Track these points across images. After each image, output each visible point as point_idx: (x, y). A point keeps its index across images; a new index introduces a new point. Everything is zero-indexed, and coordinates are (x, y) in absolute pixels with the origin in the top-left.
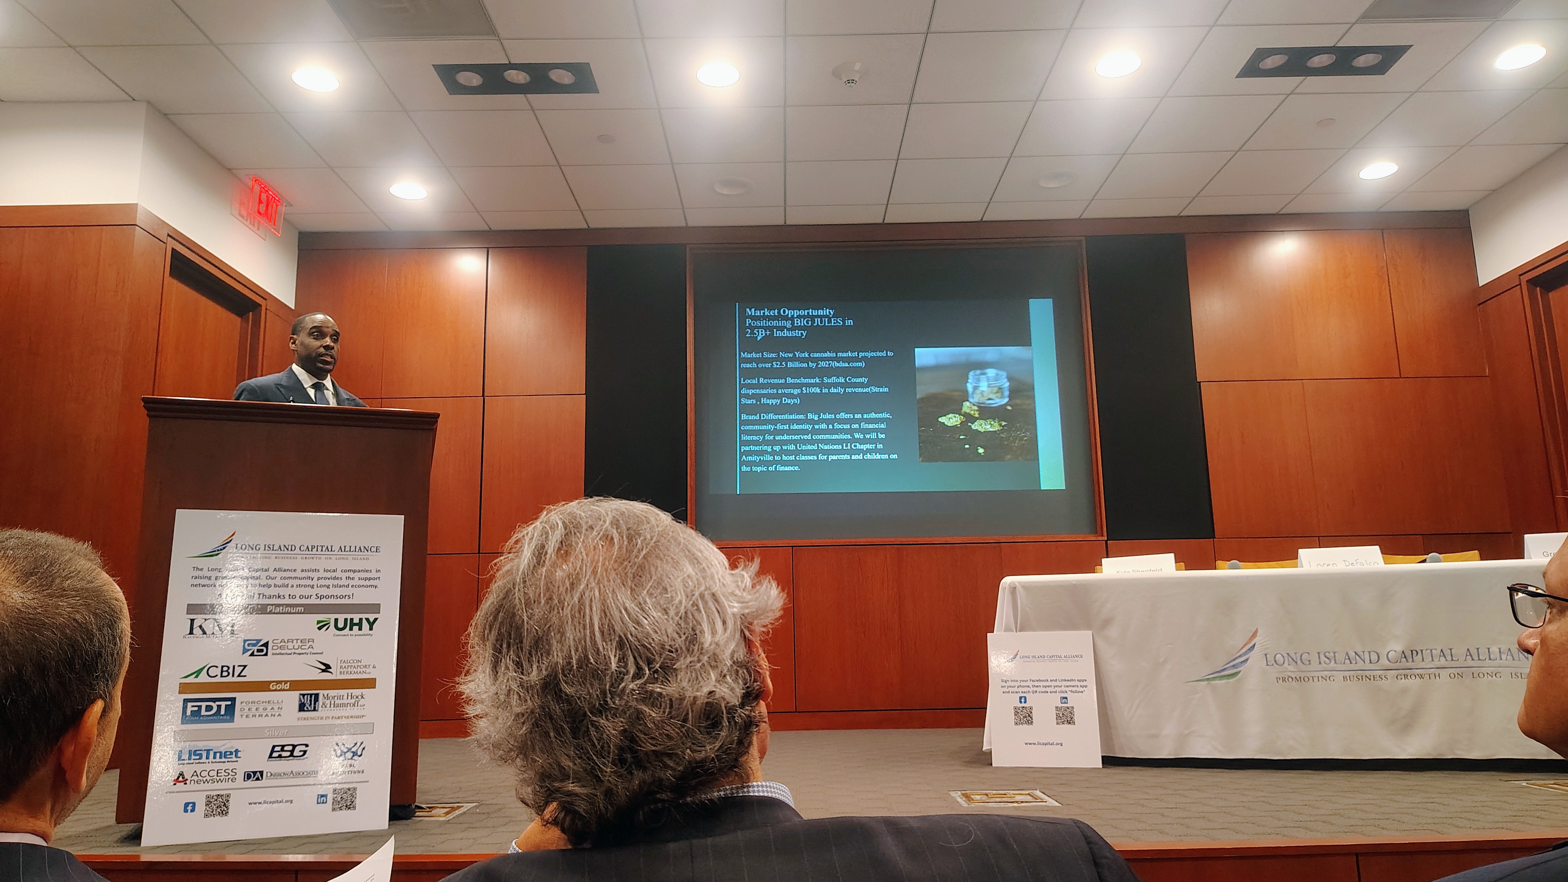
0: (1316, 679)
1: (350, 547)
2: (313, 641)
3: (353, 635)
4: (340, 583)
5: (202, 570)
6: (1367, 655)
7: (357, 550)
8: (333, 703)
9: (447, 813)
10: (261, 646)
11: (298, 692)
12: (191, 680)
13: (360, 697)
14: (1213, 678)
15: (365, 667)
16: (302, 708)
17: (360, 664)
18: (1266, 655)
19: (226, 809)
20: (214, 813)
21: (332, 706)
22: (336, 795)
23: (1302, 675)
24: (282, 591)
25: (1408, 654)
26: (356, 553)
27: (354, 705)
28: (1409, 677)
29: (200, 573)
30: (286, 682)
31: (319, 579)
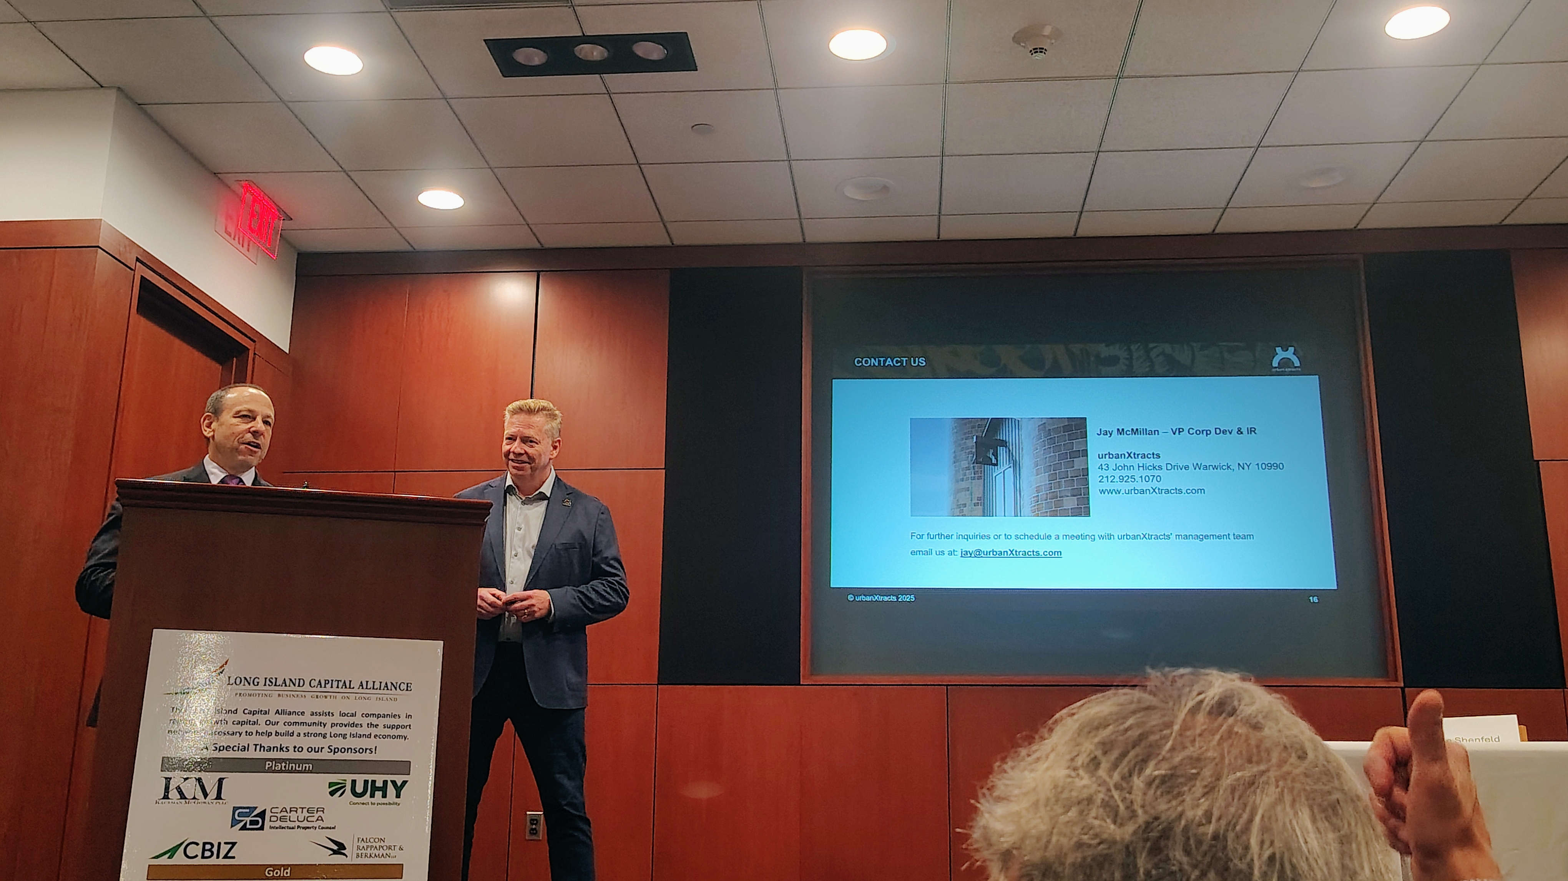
1: (374, 682)
2: (323, 811)
3: (374, 804)
4: (359, 731)
7: (382, 688)
10: (255, 816)
12: (164, 861)
15: (390, 848)
17: (382, 844)
24: (286, 741)
26: (381, 692)
29: (180, 717)
30: (286, 867)
31: (333, 725)
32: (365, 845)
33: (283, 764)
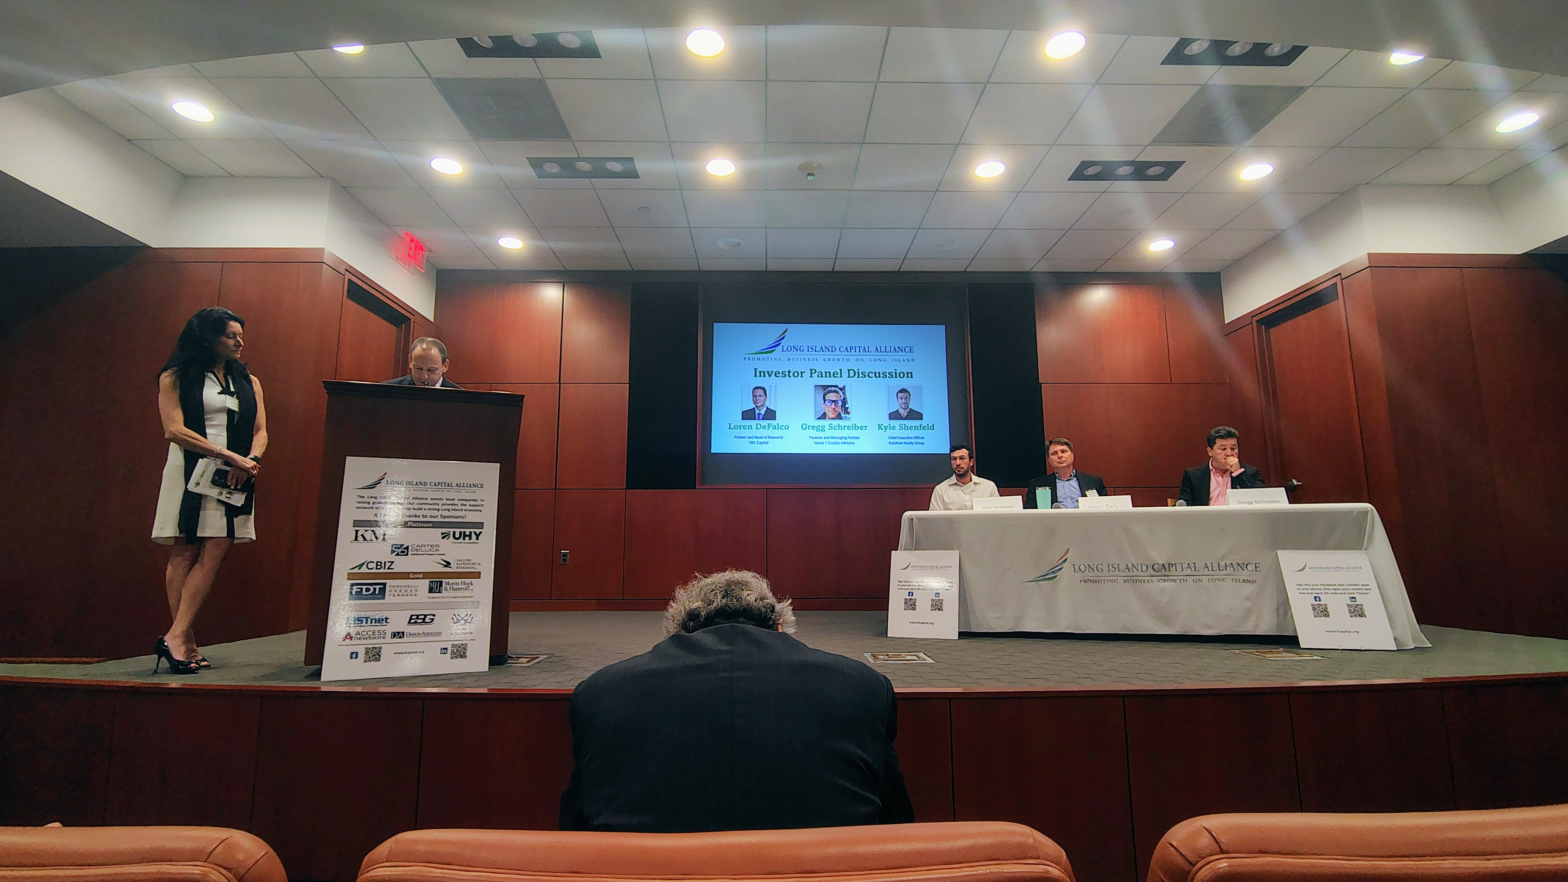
0: (1106, 581)
1: (463, 483)
2: (439, 547)
3: (464, 543)
4: (456, 507)
5: (363, 497)
6: (1140, 566)
7: (468, 486)
8: (451, 587)
9: (528, 662)
10: (403, 549)
11: (428, 581)
12: (356, 571)
13: (470, 584)
14: (1040, 580)
15: (474, 564)
16: (431, 591)
17: (470, 562)
18: (1074, 565)
19: (378, 657)
20: (371, 659)
21: (451, 589)
22: (453, 649)
23: (1098, 579)
24: (418, 513)
25: (1167, 567)
26: (468, 488)
27: (466, 589)
28: (1167, 581)
29: (362, 500)
30: (420, 573)
31: (443, 505)
32: (461, 562)
33: (417, 524)
